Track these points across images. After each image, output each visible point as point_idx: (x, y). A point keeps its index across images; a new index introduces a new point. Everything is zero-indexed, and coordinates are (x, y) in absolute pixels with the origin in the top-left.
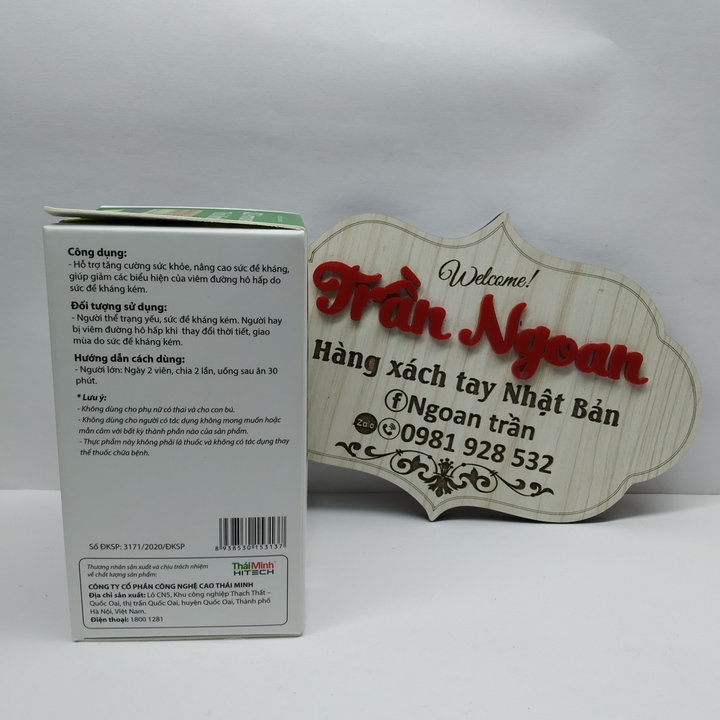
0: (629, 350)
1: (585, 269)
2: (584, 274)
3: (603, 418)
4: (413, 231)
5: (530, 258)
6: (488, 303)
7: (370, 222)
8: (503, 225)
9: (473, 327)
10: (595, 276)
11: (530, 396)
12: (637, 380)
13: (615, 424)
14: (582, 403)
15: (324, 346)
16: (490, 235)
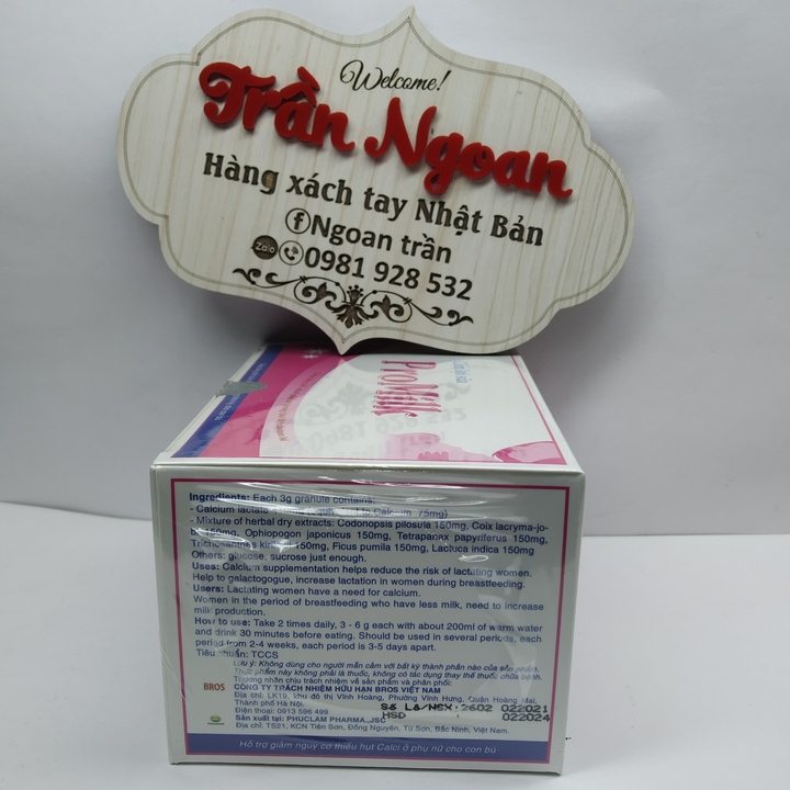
0: (551, 160)
1: (501, 69)
2: (501, 75)
3: (525, 237)
4: (310, 28)
5: (440, 58)
6: (395, 107)
8: (409, 20)
10: (513, 77)
11: (445, 213)
12: (562, 196)
13: (539, 243)
14: (501, 221)
15: (215, 160)
16: (395, 31)
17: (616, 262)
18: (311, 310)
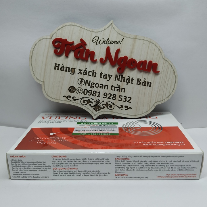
0: (153, 63)
1: (138, 37)
2: (138, 39)
3: (146, 84)
4: (83, 27)
5: (121, 35)
6: (108, 49)
7: (69, 25)
8: (111, 24)
9: (104, 57)
10: (141, 39)
11: (123, 78)
12: (156, 73)
13: (150, 86)
14: (139, 80)
15: (57, 65)
16: (108, 28)
17: (173, 91)
18: (85, 107)
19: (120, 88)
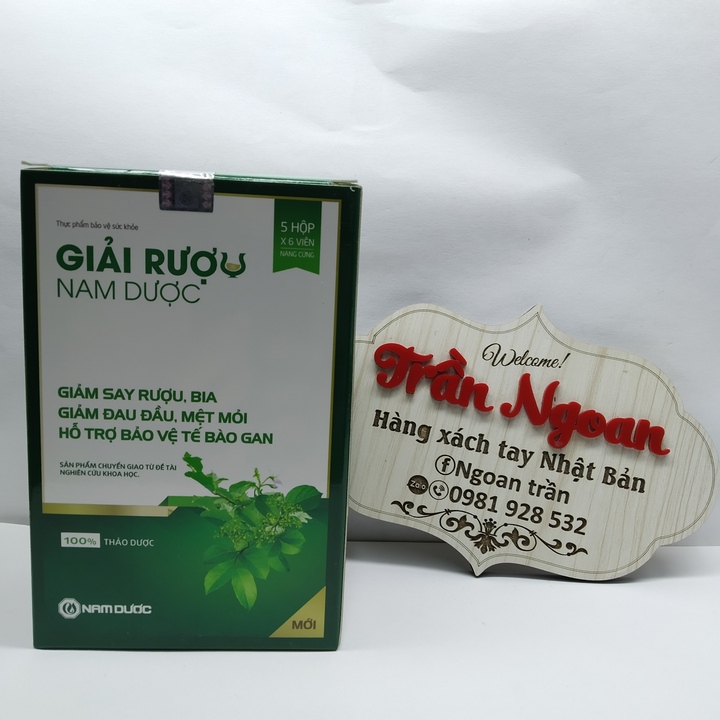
0: (651, 425)
1: (610, 353)
3: (631, 485)
4: (460, 318)
5: (562, 343)
6: (525, 381)
7: (423, 310)
8: (537, 315)
9: (513, 402)
11: (565, 463)
13: (642, 491)
14: (611, 471)
15: (382, 416)
16: (526, 323)
19: (554, 490)
